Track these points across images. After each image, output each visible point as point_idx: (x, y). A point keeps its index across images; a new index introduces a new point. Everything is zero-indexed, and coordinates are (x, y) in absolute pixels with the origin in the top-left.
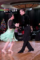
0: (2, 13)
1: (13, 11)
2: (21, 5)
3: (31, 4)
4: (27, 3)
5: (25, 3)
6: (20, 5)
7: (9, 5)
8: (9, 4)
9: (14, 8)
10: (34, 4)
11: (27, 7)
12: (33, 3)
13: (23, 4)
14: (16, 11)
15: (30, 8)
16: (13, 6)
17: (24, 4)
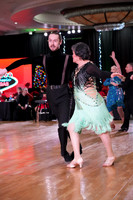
0: (37, 38)
1: (69, 32)
2: (94, 13)
3: (123, 11)
4: (111, 9)
5: (104, 10)
6: (90, 14)
7: (57, 14)
8: (59, 11)
9: (73, 24)
10: (130, 11)
11: (109, 20)
12: (129, 8)
13: (97, 13)
14: (79, 31)
15: (120, 22)
16: (69, 18)
17: (100, 12)
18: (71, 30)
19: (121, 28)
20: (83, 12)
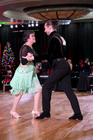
0: (5, 29)
1: (29, 26)
2: (49, 11)
3: (70, 10)
4: (61, 9)
5: (56, 9)
6: (45, 12)
7: (20, 11)
8: (22, 9)
9: (32, 19)
10: (75, 11)
11: (60, 17)
12: (74, 8)
14: (37, 25)
15: (68, 19)
16: (29, 15)
17: (53, 11)
18: (31, 24)
19: (68, 23)
20: (40, 10)
